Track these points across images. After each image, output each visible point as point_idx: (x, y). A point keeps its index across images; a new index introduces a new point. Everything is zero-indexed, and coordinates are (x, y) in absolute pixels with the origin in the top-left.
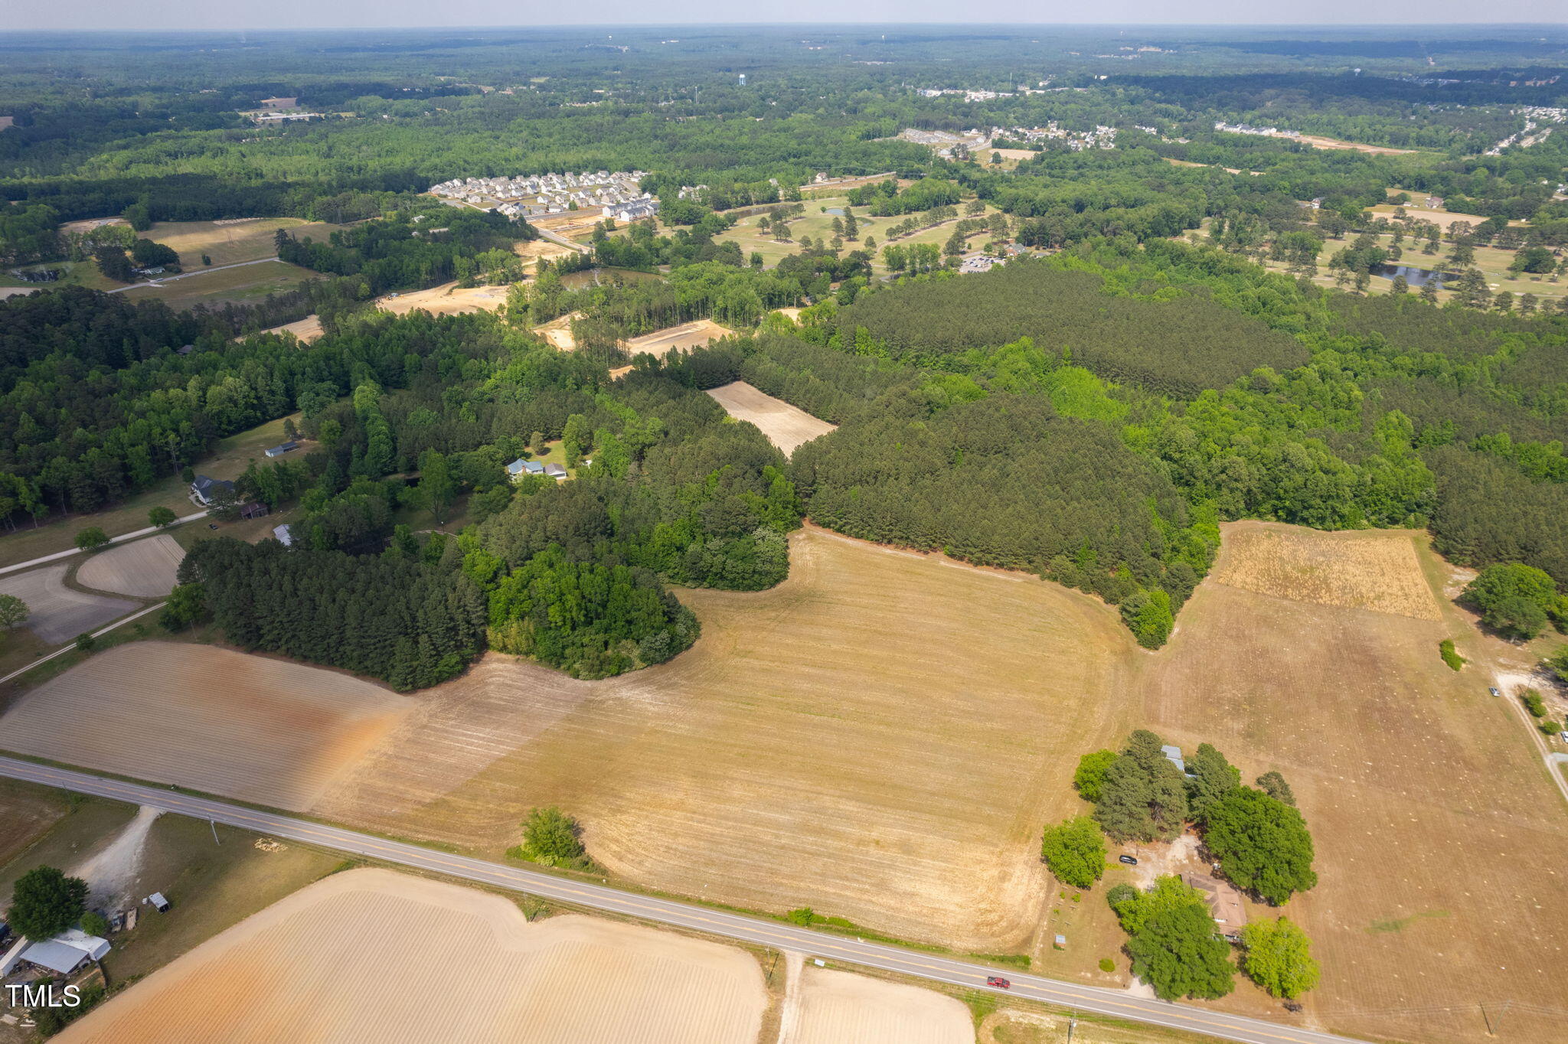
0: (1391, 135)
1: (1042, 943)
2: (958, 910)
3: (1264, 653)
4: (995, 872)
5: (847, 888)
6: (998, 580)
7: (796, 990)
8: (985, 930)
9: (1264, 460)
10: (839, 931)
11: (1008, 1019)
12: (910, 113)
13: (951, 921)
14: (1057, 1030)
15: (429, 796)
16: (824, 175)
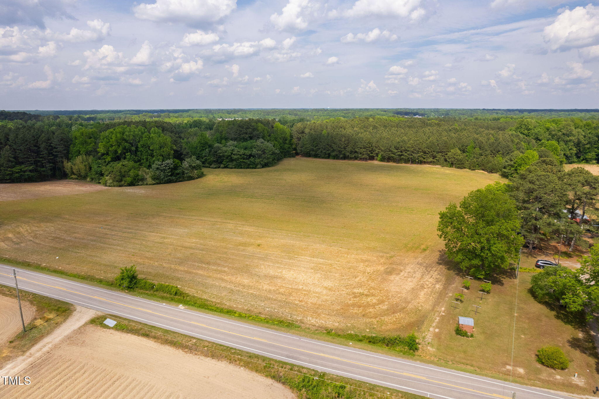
1: (437, 327)
2: (325, 292)
4: (382, 268)
5: (203, 269)
8: (355, 310)
10: (163, 297)
13: (314, 300)
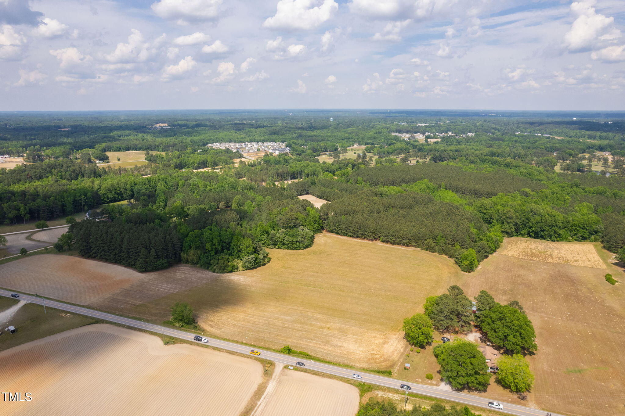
0: (588, 135)
1: (399, 367)
2: (361, 353)
3: (520, 276)
4: (381, 341)
5: (311, 342)
6: (402, 249)
7: (277, 377)
8: (372, 361)
9: (522, 211)
10: (303, 357)
11: (377, 395)
12: (393, 127)
13: (357, 357)
14: (401, 401)
15: (138, 303)
16: (358, 144)
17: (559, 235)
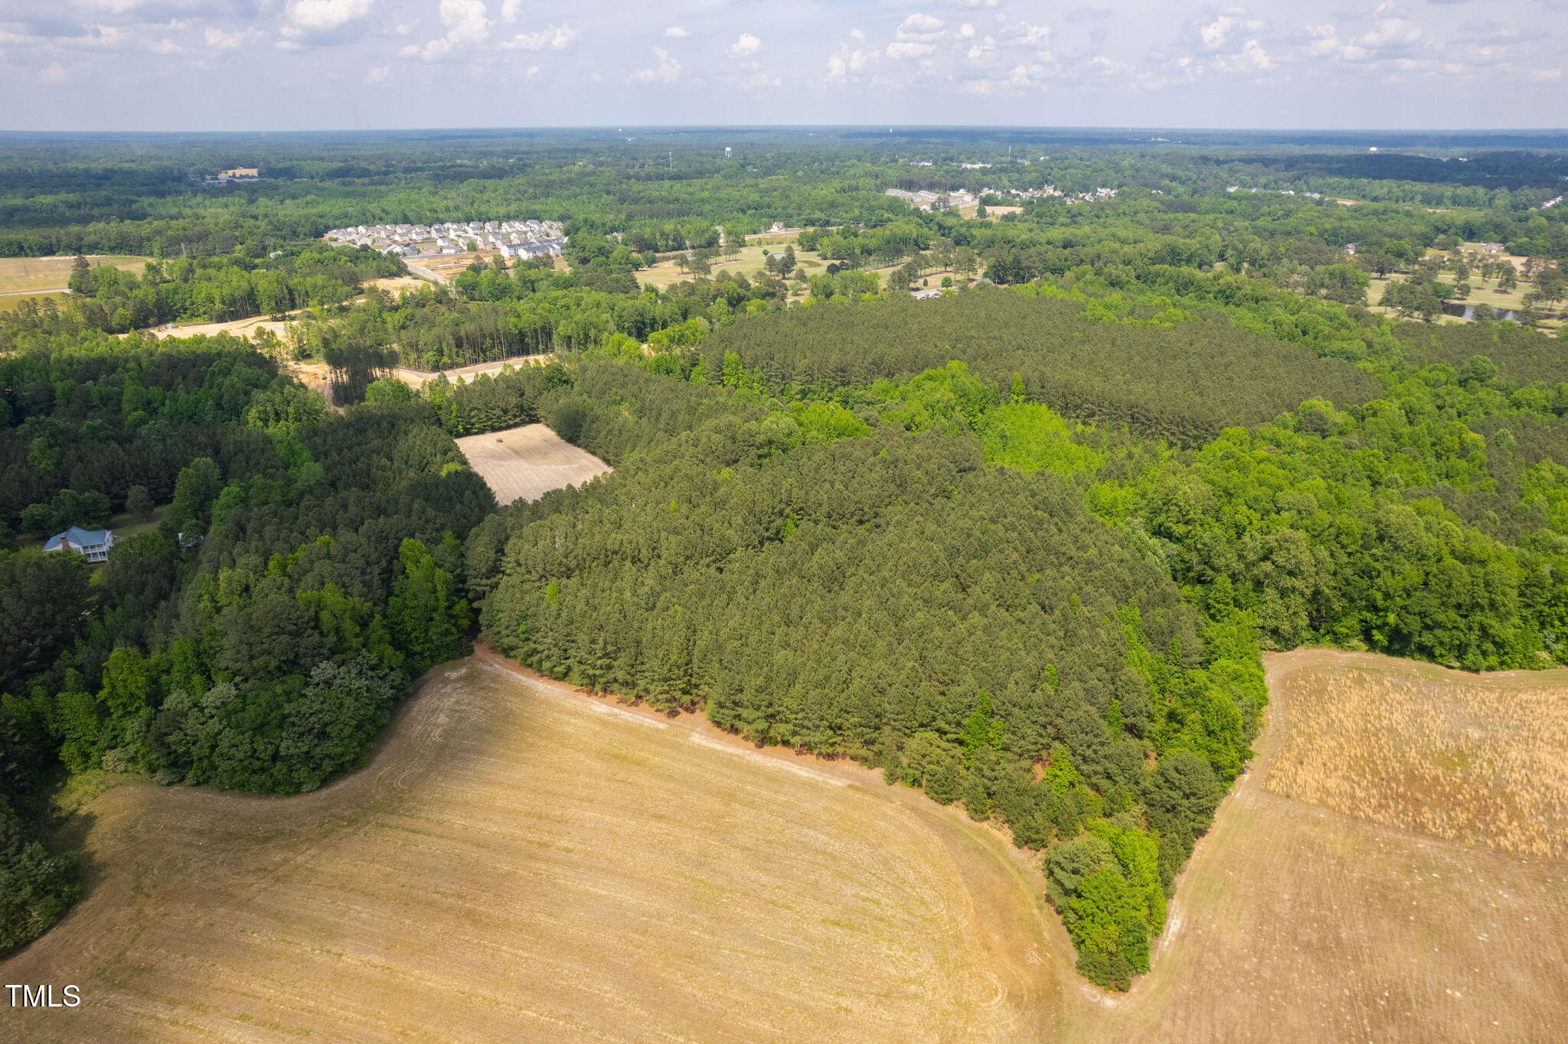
3: (1398, 1004)
12: (892, 173)
16: (781, 224)
17: (1499, 645)
